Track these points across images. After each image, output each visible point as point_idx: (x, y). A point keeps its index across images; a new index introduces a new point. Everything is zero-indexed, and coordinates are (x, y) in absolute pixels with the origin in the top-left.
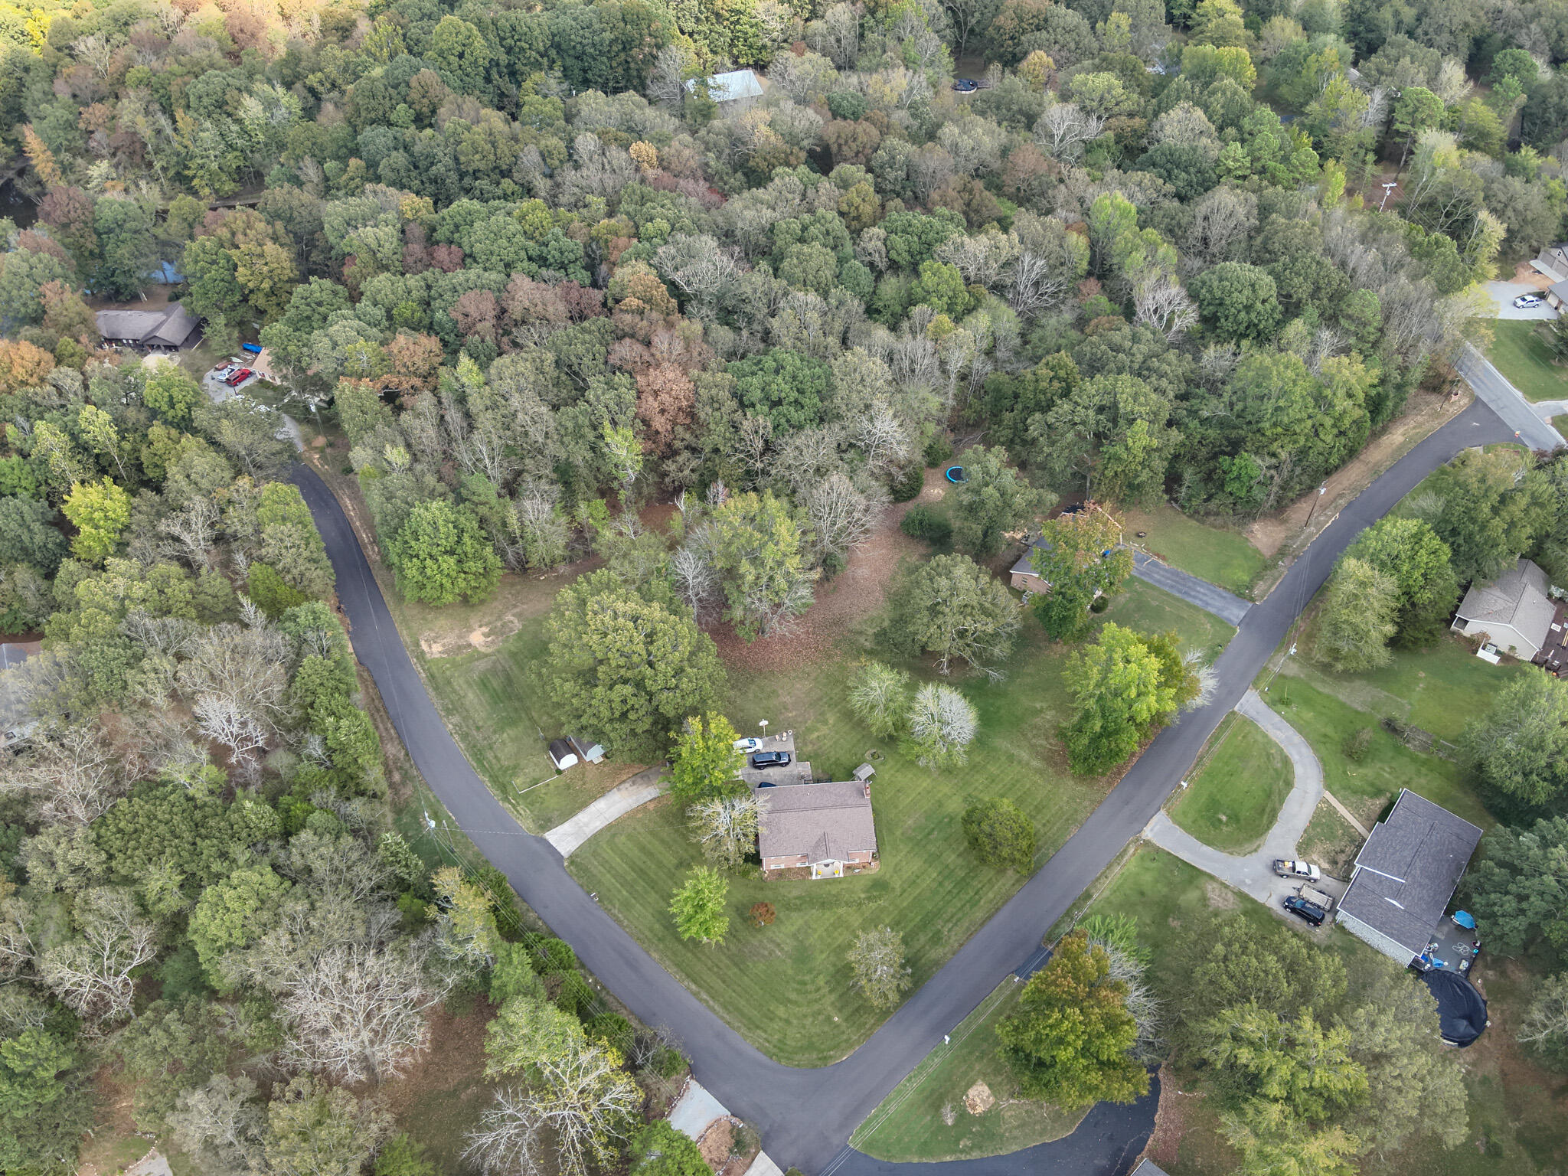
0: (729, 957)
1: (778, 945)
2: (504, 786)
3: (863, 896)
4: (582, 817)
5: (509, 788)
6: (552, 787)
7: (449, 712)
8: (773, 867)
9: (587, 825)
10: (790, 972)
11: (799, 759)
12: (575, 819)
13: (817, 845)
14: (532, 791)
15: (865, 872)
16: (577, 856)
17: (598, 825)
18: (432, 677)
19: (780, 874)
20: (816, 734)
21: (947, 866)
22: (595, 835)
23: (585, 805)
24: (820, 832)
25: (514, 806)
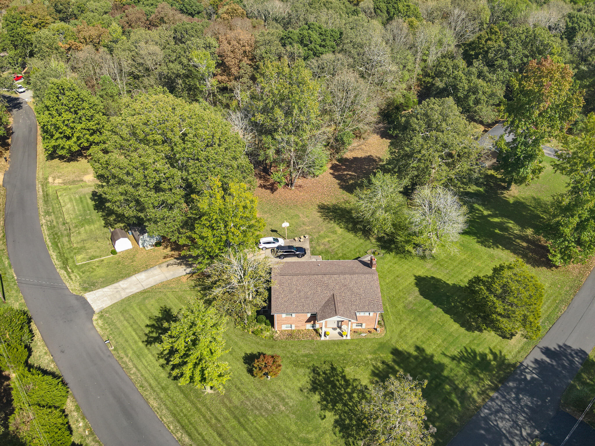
0: (229, 409)
1: (283, 399)
2: (67, 259)
3: (369, 356)
4: (123, 284)
5: (70, 261)
6: (105, 262)
7: (48, 213)
8: (284, 327)
9: (123, 289)
10: (294, 428)
11: (313, 253)
12: (116, 285)
13: (327, 304)
14: (88, 264)
15: (371, 336)
16: (106, 312)
17: (135, 290)
18: (46, 195)
19: (291, 335)
20: (327, 239)
21: (450, 335)
22: (129, 297)
23: (128, 275)
24: (329, 294)
25: (68, 273)
